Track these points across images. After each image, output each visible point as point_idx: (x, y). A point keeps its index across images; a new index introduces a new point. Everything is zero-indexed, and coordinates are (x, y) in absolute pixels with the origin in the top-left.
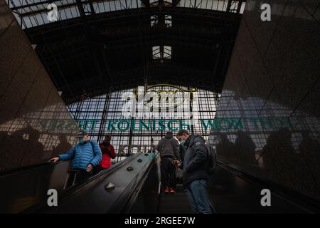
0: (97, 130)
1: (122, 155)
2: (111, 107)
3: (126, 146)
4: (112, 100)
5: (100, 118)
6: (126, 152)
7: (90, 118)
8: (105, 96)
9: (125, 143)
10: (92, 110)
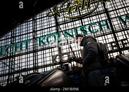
0: (31, 48)
1: (55, 64)
2: (38, 26)
3: (57, 55)
4: (38, 20)
5: (32, 37)
6: (58, 60)
7: (24, 39)
8: (32, 19)
9: (56, 53)
10: (24, 33)
